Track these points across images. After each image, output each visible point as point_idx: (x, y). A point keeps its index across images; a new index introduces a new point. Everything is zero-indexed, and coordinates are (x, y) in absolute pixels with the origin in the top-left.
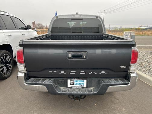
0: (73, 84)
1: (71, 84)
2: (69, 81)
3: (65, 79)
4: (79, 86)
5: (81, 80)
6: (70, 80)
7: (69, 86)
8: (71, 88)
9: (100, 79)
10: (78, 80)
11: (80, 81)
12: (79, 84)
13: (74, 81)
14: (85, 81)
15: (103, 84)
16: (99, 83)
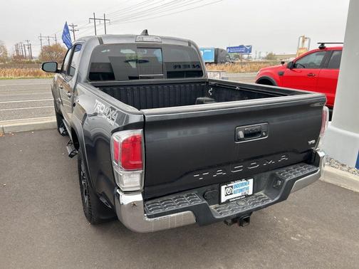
0: (231, 194)
1: (227, 195)
2: (223, 188)
3: (216, 186)
4: (240, 194)
5: (244, 181)
6: (226, 186)
7: (224, 199)
8: (228, 201)
9: (273, 172)
10: (239, 182)
11: (242, 185)
12: (241, 190)
13: (232, 187)
14: (251, 181)
15: (287, 180)
16: (274, 179)
